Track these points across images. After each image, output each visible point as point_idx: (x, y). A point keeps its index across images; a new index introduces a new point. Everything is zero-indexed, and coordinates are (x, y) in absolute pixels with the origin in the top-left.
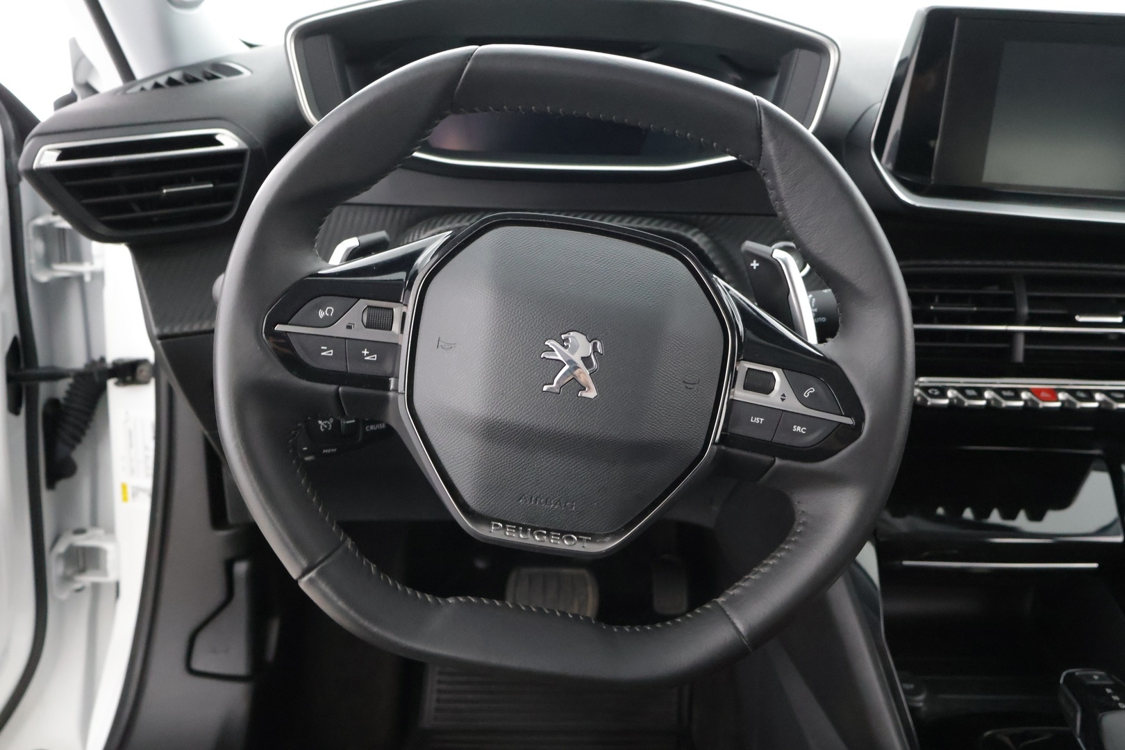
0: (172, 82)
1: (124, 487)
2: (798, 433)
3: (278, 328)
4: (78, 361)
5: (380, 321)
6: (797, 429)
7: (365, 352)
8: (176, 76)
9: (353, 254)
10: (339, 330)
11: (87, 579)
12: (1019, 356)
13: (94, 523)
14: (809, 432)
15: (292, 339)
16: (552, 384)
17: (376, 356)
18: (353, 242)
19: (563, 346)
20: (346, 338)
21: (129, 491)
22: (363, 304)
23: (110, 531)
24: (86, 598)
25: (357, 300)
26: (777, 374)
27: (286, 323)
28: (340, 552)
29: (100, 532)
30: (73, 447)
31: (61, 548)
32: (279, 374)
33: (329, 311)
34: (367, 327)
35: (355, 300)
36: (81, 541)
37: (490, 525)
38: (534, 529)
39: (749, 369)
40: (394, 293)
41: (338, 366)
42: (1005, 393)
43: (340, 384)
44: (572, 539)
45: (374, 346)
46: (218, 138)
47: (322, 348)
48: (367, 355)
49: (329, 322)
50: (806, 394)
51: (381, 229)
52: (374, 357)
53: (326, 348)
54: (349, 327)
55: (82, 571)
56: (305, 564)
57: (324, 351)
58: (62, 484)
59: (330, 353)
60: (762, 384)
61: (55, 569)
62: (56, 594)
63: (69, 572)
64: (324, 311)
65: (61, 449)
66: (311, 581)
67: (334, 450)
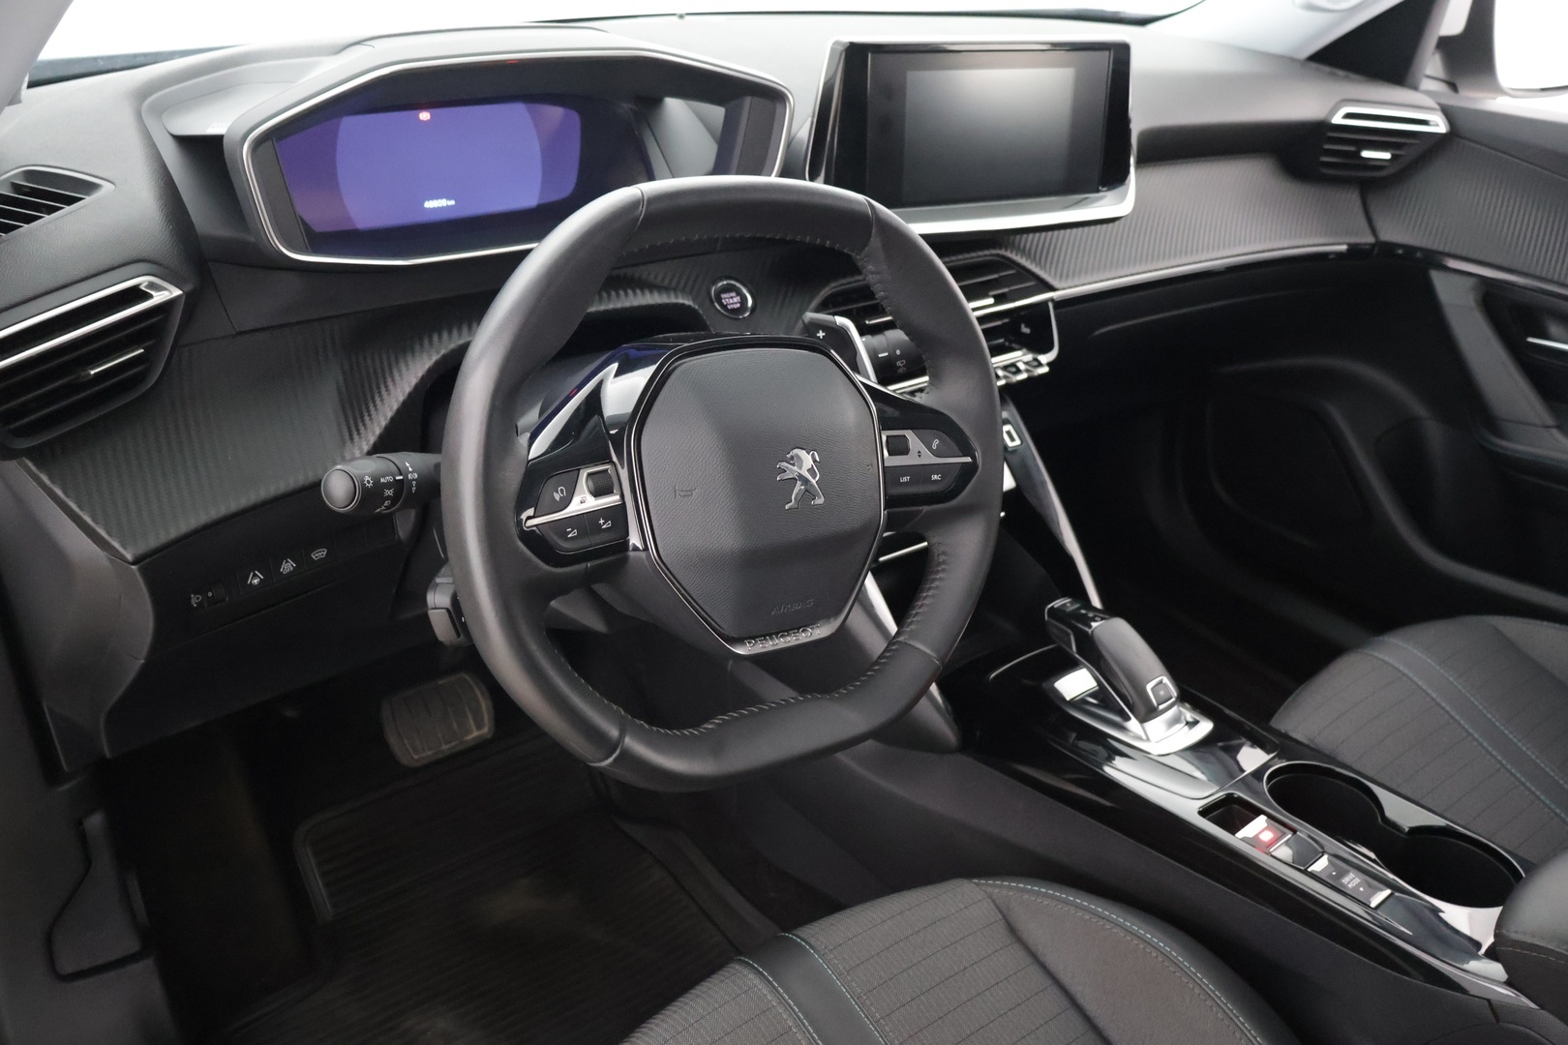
2: (937, 481)
6: (935, 477)
7: (602, 521)
10: (575, 508)
14: (944, 478)
15: (543, 530)
17: (610, 522)
22: (583, 473)
26: (909, 434)
33: (562, 491)
34: (595, 496)
35: (577, 472)
39: (888, 437)
41: (585, 544)
45: (606, 513)
46: (143, 287)
48: (604, 524)
49: (566, 502)
50: (935, 446)
52: (609, 525)
53: (570, 529)
54: (582, 502)
57: (570, 532)
59: (575, 533)
60: (900, 447)
64: (558, 493)
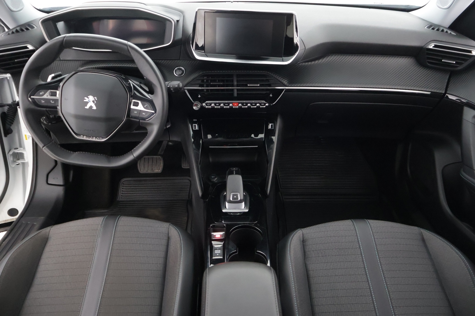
0: (17, 31)
1: (26, 136)
2: (144, 115)
4: (10, 101)
5: (54, 94)
6: (143, 114)
7: (51, 101)
8: (18, 29)
9: (53, 78)
10: (45, 97)
11: (20, 161)
12: (235, 95)
13: (21, 146)
14: (146, 114)
15: (35, 100)
16: (87, 106)
18: (53, 75)
19: (89, 98)
20: (47, 99)
21: (27, 137)
22: (50, 91)
23: (24, 148)
24: (21, 167)
25: (48, 90)
26: (139, 102)
27: (33, 96)
28: (51, 143)
29: (22, 149)
30: (11, 125)
31: (11, 153)
32: (33, 107)
33: (42, 93)
34: (51, 96)
36: (16, 151)
37: (81, 136)
38: (90, 137)
39: (134, 102)
40: (56, 88)
41: (46, 104)
42: (226, 105)
43: (46, 108)
44: (98, 138)
45: (53, 100)
46: (28, 47)
49: (43, 95)
50: (145, 106)
51: (60, 72)
52: (53, 102)
54: (47, 96)
55: (19, 159)
56: (43, 145)
57: (42, 101)
58: (8, 136)
59: (44, 102)
60: (136, 104)
61: (10, 159)
62: (11, 166)
63: (15, 160)
65: (7, 126)
66: (45, 149)
67: (55, 122)
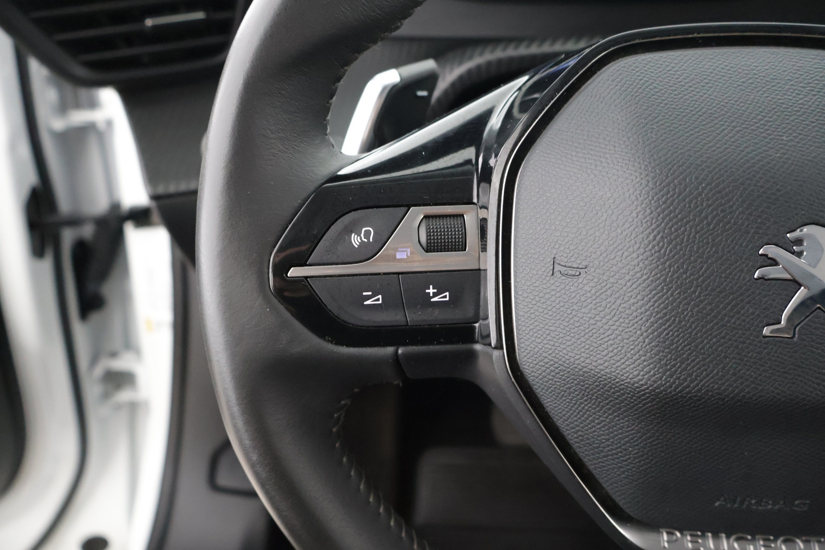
3: (293, 272)
5: (446, 238)
7: (431, 291)
10: (386, 261)
13: (126, 345)
16: (780, 323)
17: (447, 294)
19: (793, 253)
20: (398, 274)
22: (416, 214)
25: (406, 209)
27: (303, 264)
30: (101, 283)
33: (367, 234)
34: (428, 249)
35: (404, 209)
36: (114, 365)
37: (660, 533)
40: (461, 188)
41: (392, 318)
43: (398, 344)
47: (364, 294)
48: (435, 295)
49: (369, 252)
52: (446, 296)
53: (370, 293)
55: (119, 386)
57: (368, 298)
58: (92, 317)
59: (378, 299)
63: (108, 388)
64: (359, 235)
65: (91, 287)
